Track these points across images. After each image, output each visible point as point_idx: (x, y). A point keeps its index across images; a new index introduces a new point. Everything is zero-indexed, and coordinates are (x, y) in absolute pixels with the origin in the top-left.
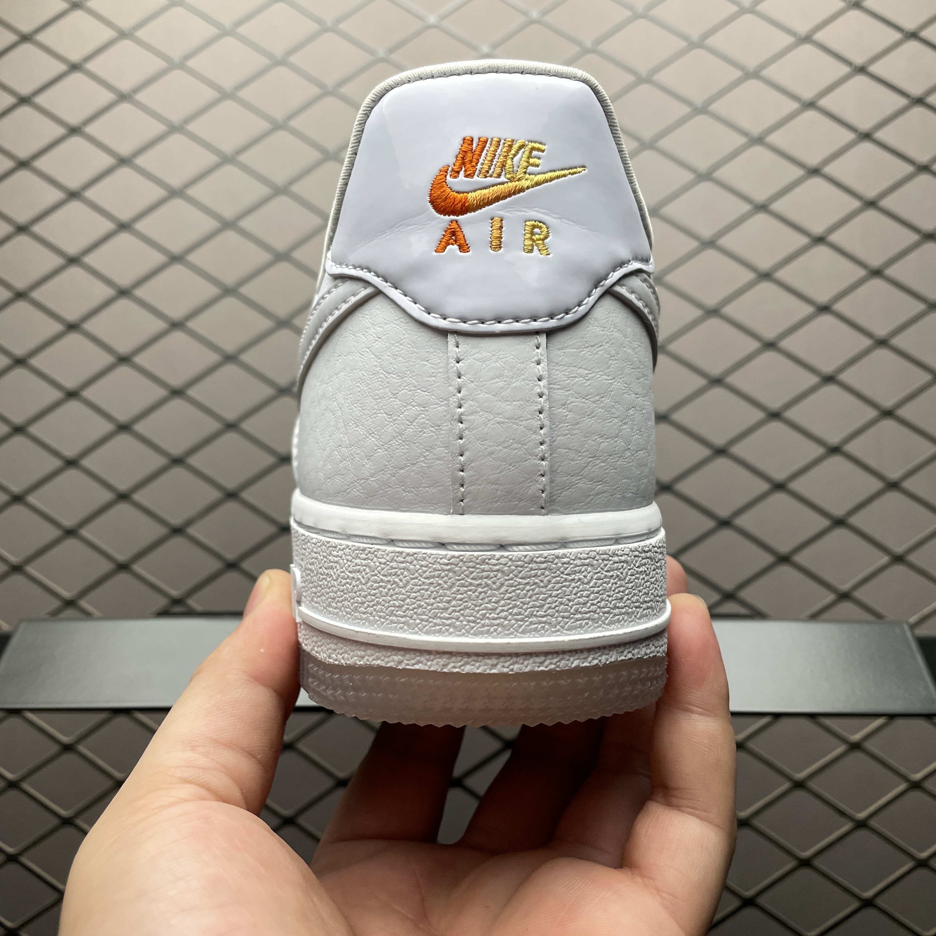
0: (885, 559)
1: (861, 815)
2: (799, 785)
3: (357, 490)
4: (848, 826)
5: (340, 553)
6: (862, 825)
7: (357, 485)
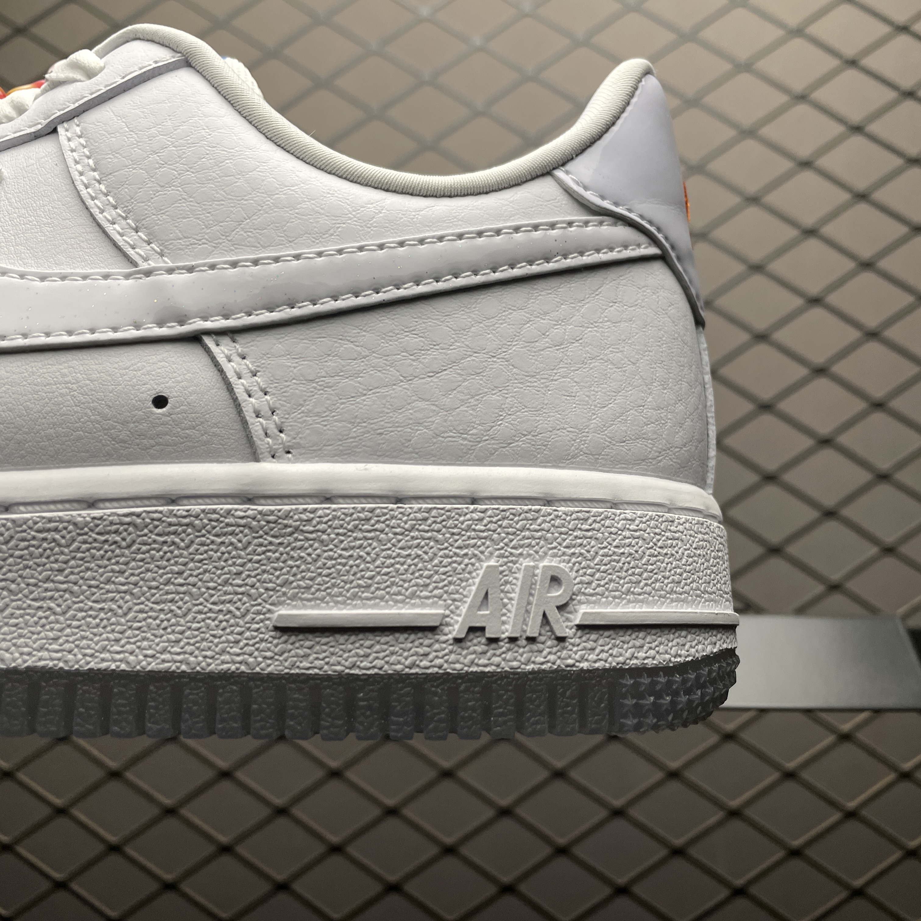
0: (874, 550)
1: (851, 805)
2: (790, 775)
3: (670, 459)
4: (836, 816)
5: (680, 528)
6: (851, 815)
7: (671, 453)
